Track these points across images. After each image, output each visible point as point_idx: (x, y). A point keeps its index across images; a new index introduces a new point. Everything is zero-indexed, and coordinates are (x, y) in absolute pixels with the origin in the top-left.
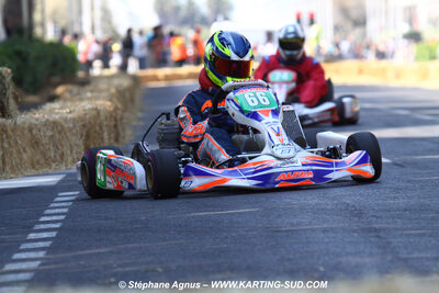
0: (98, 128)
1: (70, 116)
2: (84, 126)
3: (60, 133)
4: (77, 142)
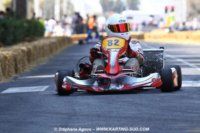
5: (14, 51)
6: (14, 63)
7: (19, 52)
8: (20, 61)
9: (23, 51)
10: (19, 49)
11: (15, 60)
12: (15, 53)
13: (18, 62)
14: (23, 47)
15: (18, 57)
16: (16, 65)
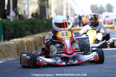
0: (22, 46)
1: (13, 43)
2: (17, 46)
3: (9, 48)
4: (15, 51)
5: (35, 38)
6: (34, 45)
7: (37, 38)
8: (38, 43)
9: (40, 38)
10: (38, 36)
11: (35, 43)
12: (35, 39)
13: (37, 44)
14: (41, 35)
15: (37, 41)
16: (36, 46)
